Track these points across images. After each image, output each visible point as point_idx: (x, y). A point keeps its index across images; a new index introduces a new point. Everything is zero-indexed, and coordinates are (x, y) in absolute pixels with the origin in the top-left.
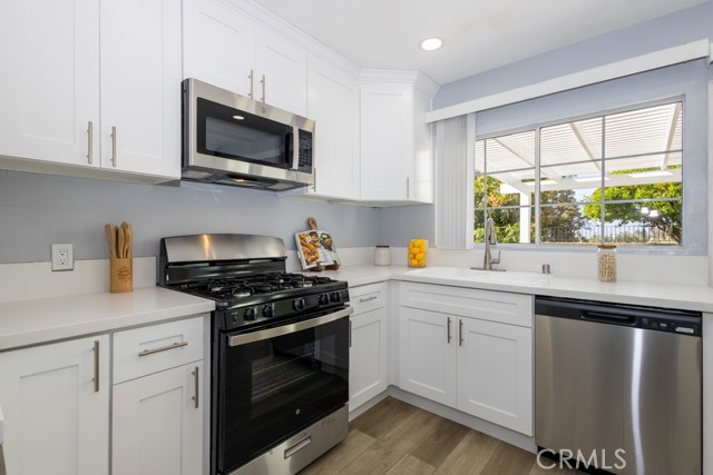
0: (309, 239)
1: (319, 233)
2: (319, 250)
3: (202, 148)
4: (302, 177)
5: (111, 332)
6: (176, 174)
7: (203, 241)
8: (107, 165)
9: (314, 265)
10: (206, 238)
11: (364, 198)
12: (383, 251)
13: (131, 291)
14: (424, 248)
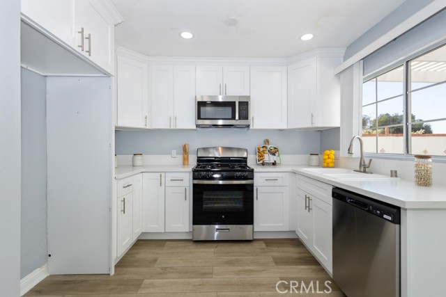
0: (261, 149)
1: (269, 147)
2: (266, 155)
3: (199, 118)
4: (243, 122)
5: (165, 172)
6: (195, 127)
9: (261, 162)
10: (219, 148)
11: (289, 127)
12: (314, 157)
13: (188, 165)
14: (332, 156)
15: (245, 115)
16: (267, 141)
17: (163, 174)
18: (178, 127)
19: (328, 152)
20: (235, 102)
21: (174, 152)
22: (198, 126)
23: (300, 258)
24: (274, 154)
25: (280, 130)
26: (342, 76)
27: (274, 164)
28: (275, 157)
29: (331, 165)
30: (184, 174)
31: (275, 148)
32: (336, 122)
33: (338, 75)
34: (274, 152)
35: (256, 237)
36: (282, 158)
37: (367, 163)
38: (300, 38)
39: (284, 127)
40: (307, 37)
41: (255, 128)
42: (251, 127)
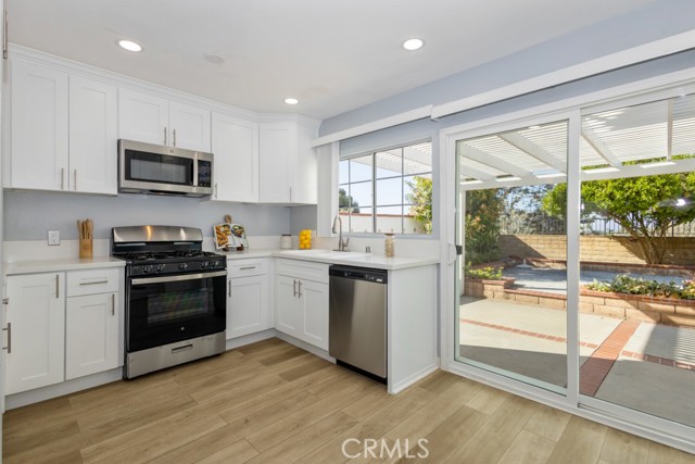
0: (222, 229)
1: (232, 226)
2: (229, 237)
3: (128, 177)
6: (114, 191)
7: (146, 230)
8: (72, 190)
9: (224, 246)
10: (148, 228)
11: (262, 201)
12: (287, 238)
13: (92, 257)
14: (309, 236)
15: (206, 181)
16: (228, 218)
17: (62, 276)
18: (79, 190)
19: (305, 232)
20: (192, 160)
21: (54, 235)
22: (120, 190)
23: (288, 353)
24: (239, 236)
25: (245, 204)
26: (319, 150)
27: (240, 249)
28: (241, 240)
29: (308, 246)
30: (107, 271)
31: (240, 228)
32: (312, 199)
33: (315, 148)
34: (239, 233)
35: (229, 347)
36: (250, 241)
37: (345, 242)
38: (284, 100)
39: (254, 199)
40: (291, 101)
41: (220, 198)
42: (213, 198)
